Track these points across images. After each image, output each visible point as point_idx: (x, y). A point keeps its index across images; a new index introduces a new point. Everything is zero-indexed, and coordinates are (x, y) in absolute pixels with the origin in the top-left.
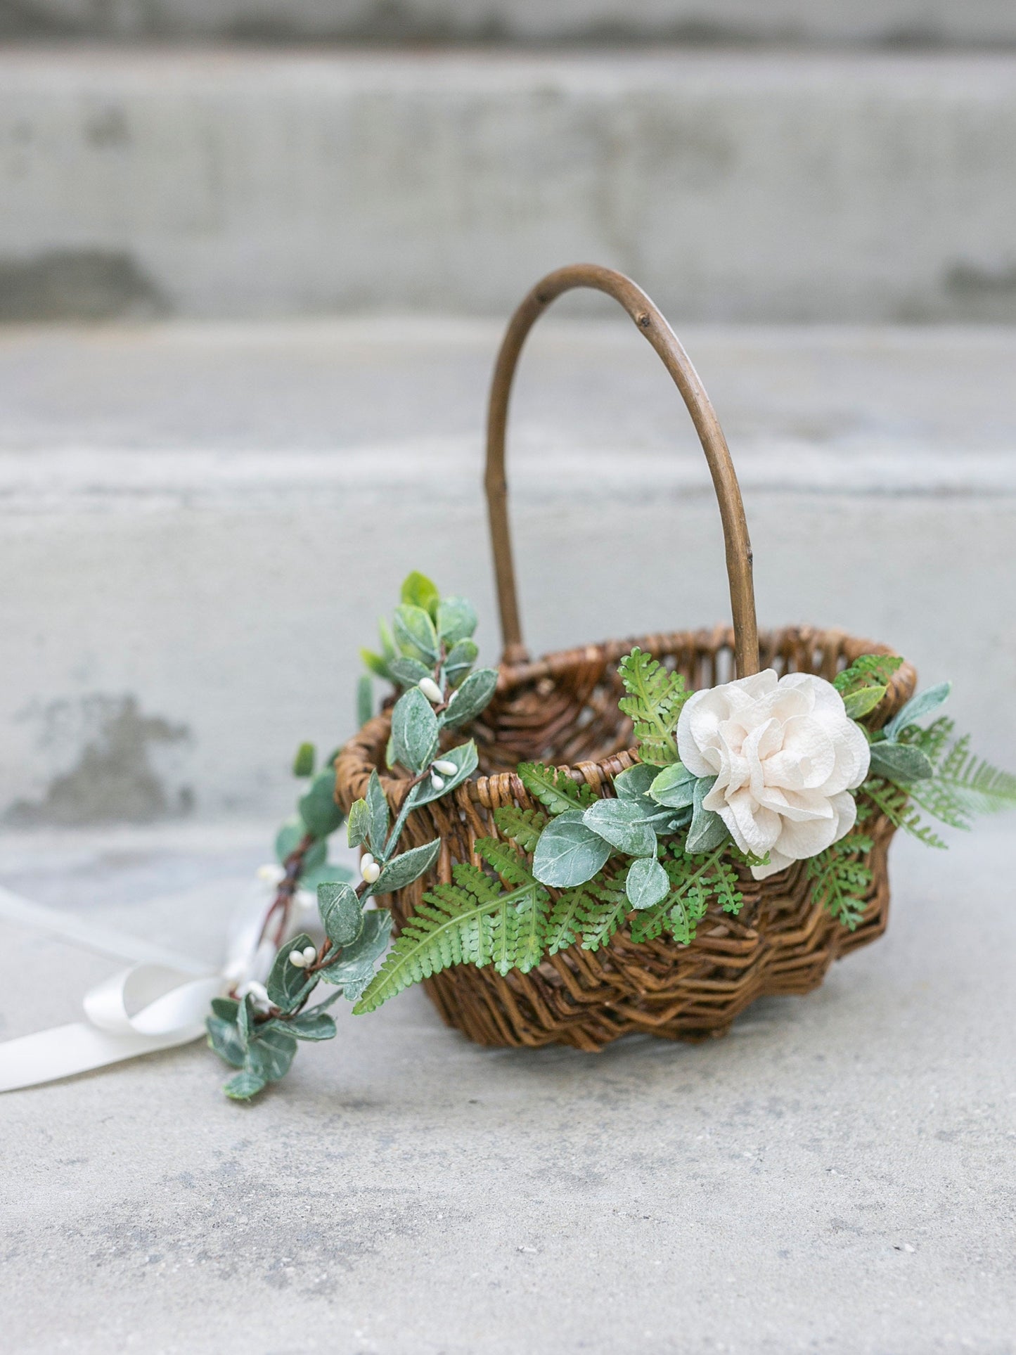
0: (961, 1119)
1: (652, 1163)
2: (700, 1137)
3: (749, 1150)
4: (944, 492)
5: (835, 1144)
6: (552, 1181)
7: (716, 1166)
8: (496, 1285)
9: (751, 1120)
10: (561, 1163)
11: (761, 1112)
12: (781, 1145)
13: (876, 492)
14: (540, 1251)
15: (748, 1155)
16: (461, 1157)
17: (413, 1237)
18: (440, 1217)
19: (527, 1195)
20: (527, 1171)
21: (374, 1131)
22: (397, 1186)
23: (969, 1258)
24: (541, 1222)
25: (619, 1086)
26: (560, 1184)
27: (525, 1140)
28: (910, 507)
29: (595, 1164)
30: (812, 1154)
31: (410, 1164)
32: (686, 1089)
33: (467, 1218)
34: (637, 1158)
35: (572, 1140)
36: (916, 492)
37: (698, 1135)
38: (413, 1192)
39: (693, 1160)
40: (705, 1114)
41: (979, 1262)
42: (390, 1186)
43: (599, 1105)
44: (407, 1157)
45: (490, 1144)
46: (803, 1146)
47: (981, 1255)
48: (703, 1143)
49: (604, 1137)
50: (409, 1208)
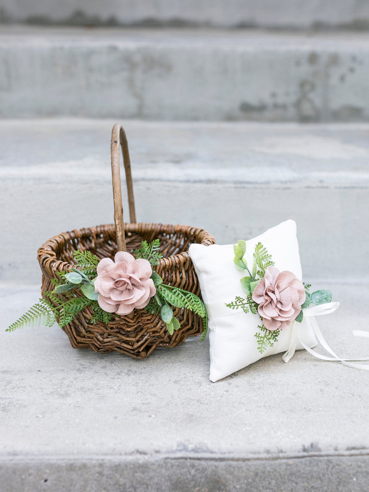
0: (183, 377)
1: (86, 390)
2: (103, 382)
3: (116, 386)
4: (209, 181)
5: (142, 384)
6: (54, 395)
7: (105, 391)
8: (26, 427)
9: (120, 377)
10: (59, 390)
11: (124, 374)
12: (126, 384)
13: (188, 181)
14: (43, 417)
15: (115, 387)
16: (30, 388)
17: (7, 412)
18: (17, 406)
19: (45, 400)
20: (47, 392)
21: (6, 380)
22: (7, 397)
23: (170, 419)
24: (47, 408)
25: (84, 366)
26: (56, 396)
27: (51, 383)
28: (198, 186)
29: (69, 390)
30: (135, 387)
31: (13, 390)
32: (104, 367)
33: (25, 407)
34: (82, 388)
35: (64, 383)
36: (201, 181)
37: (103, 381)
38: (12, 399)
39: (99, 389)
40: (107, 375)
41: (172, 420)
42: (5, 397)
43: (76, 372)
44: (14, 388)
45: (40, 384)
46: (133, 385)
47: (174, 418)
48: (103, 384)
49: (74, 382)
50: (9, 403)
